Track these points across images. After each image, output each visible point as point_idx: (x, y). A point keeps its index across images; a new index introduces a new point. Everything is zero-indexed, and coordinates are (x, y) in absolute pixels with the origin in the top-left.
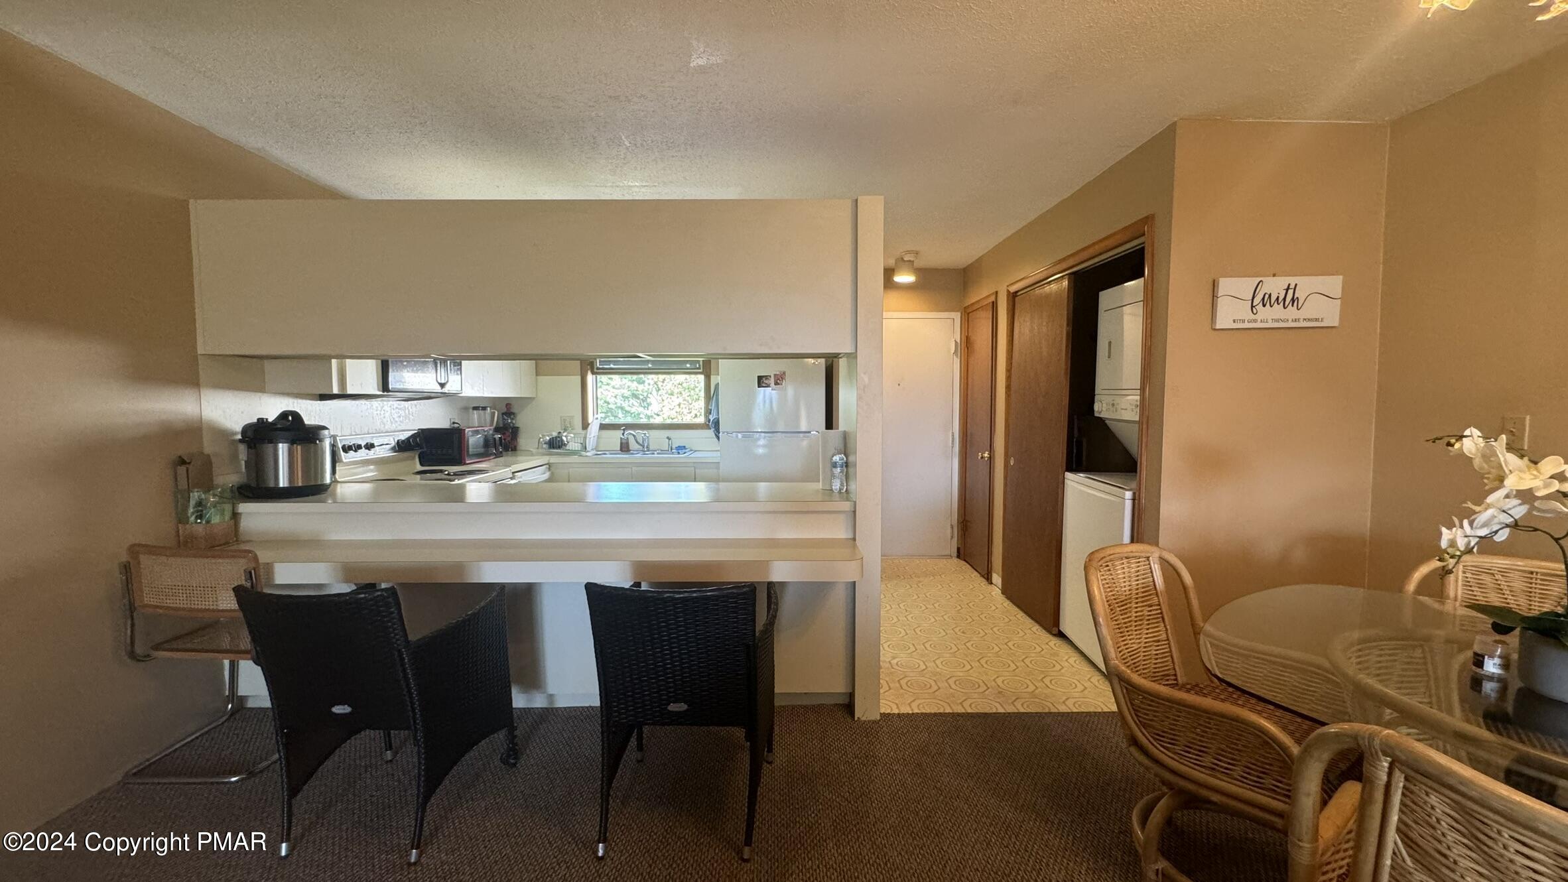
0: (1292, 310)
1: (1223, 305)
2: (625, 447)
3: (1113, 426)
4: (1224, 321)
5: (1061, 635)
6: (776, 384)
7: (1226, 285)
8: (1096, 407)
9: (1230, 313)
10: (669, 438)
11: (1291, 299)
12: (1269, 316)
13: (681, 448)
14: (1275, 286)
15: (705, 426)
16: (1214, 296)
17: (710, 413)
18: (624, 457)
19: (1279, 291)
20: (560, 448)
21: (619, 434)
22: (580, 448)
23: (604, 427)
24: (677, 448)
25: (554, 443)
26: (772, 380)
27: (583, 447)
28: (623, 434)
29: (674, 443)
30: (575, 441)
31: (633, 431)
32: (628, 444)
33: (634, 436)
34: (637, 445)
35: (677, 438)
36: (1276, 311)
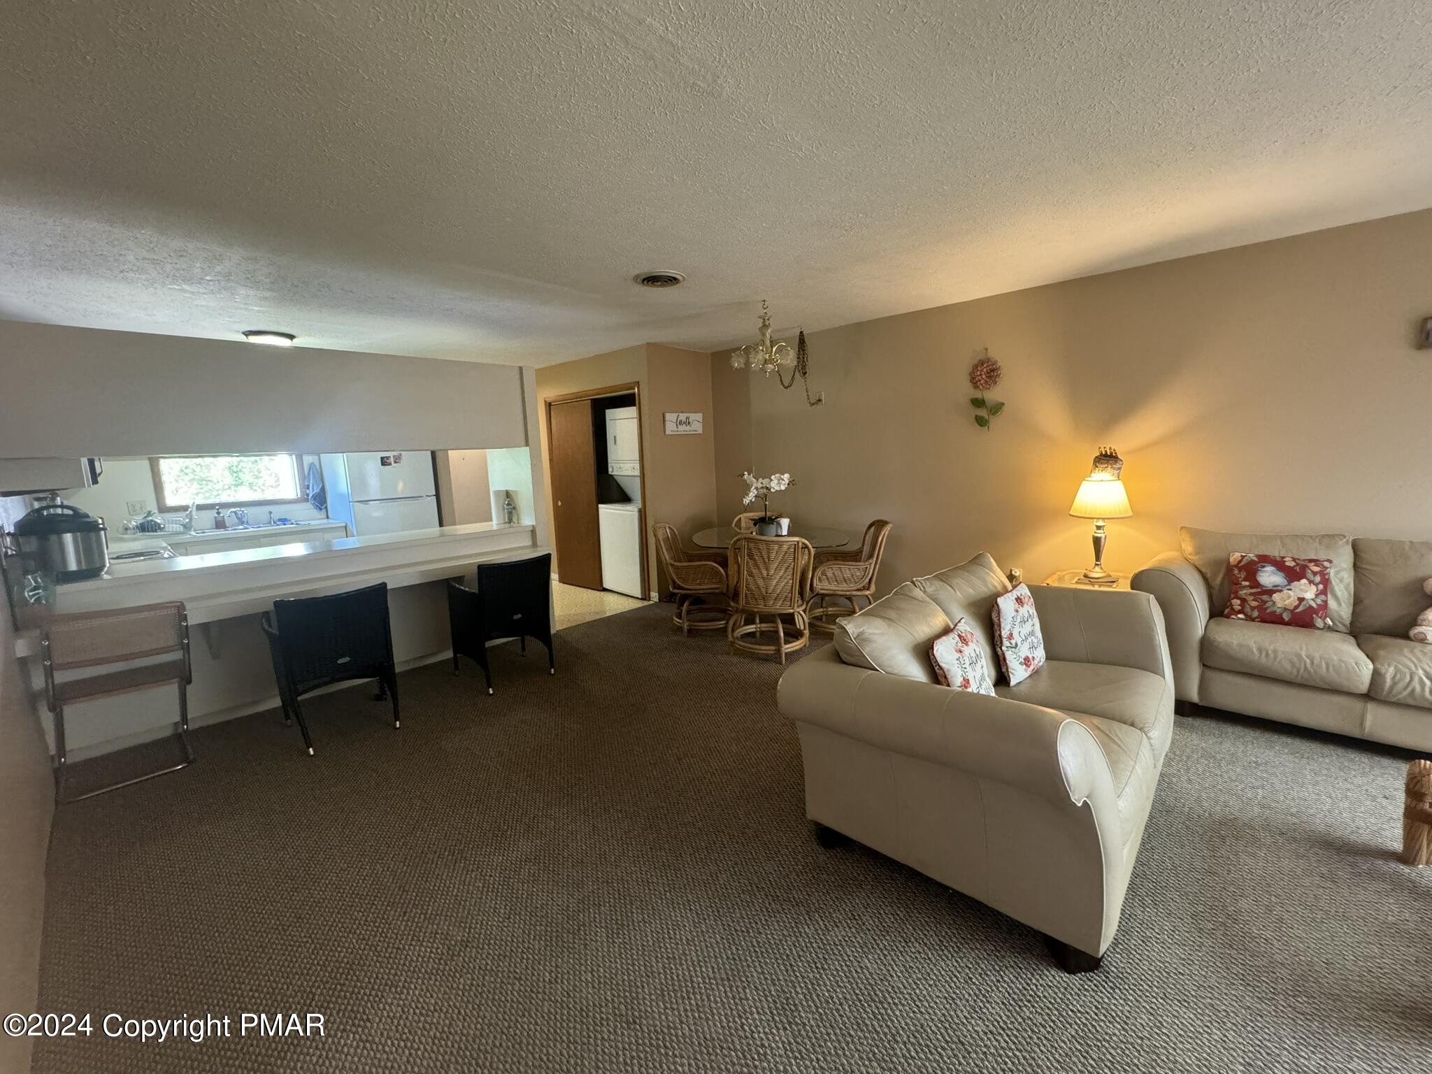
0: (688, 428)
1: (668, 424)
2: (220, 524)
3: (618, 479)
4: (668, 432)
6: (395, 462)
7: (667, 416)
8: (610, 469)
9: (671, 428)
10: (270, 513)
11: (688, 422)
13: (284, 521)
14: (683, 417)
15: (304, 498)
16: (664, 421)
17: (308, 488)
18: (221, 532)
19: (684, 419)
20: (156, 531)
21: (213, 513)
22: (182, 529)
23: (200, 508)
24: (280, 520)
25: (147, 527)
26: (392, 460)
27: (187, 527)
28: (218, 513)
29: (275, 517)
30: (171, 523)
31: (233, 510)
32: (224, 521)
33: (235, 512)
34: (237, 520)
35: (278, 512)
36: (682, 428)
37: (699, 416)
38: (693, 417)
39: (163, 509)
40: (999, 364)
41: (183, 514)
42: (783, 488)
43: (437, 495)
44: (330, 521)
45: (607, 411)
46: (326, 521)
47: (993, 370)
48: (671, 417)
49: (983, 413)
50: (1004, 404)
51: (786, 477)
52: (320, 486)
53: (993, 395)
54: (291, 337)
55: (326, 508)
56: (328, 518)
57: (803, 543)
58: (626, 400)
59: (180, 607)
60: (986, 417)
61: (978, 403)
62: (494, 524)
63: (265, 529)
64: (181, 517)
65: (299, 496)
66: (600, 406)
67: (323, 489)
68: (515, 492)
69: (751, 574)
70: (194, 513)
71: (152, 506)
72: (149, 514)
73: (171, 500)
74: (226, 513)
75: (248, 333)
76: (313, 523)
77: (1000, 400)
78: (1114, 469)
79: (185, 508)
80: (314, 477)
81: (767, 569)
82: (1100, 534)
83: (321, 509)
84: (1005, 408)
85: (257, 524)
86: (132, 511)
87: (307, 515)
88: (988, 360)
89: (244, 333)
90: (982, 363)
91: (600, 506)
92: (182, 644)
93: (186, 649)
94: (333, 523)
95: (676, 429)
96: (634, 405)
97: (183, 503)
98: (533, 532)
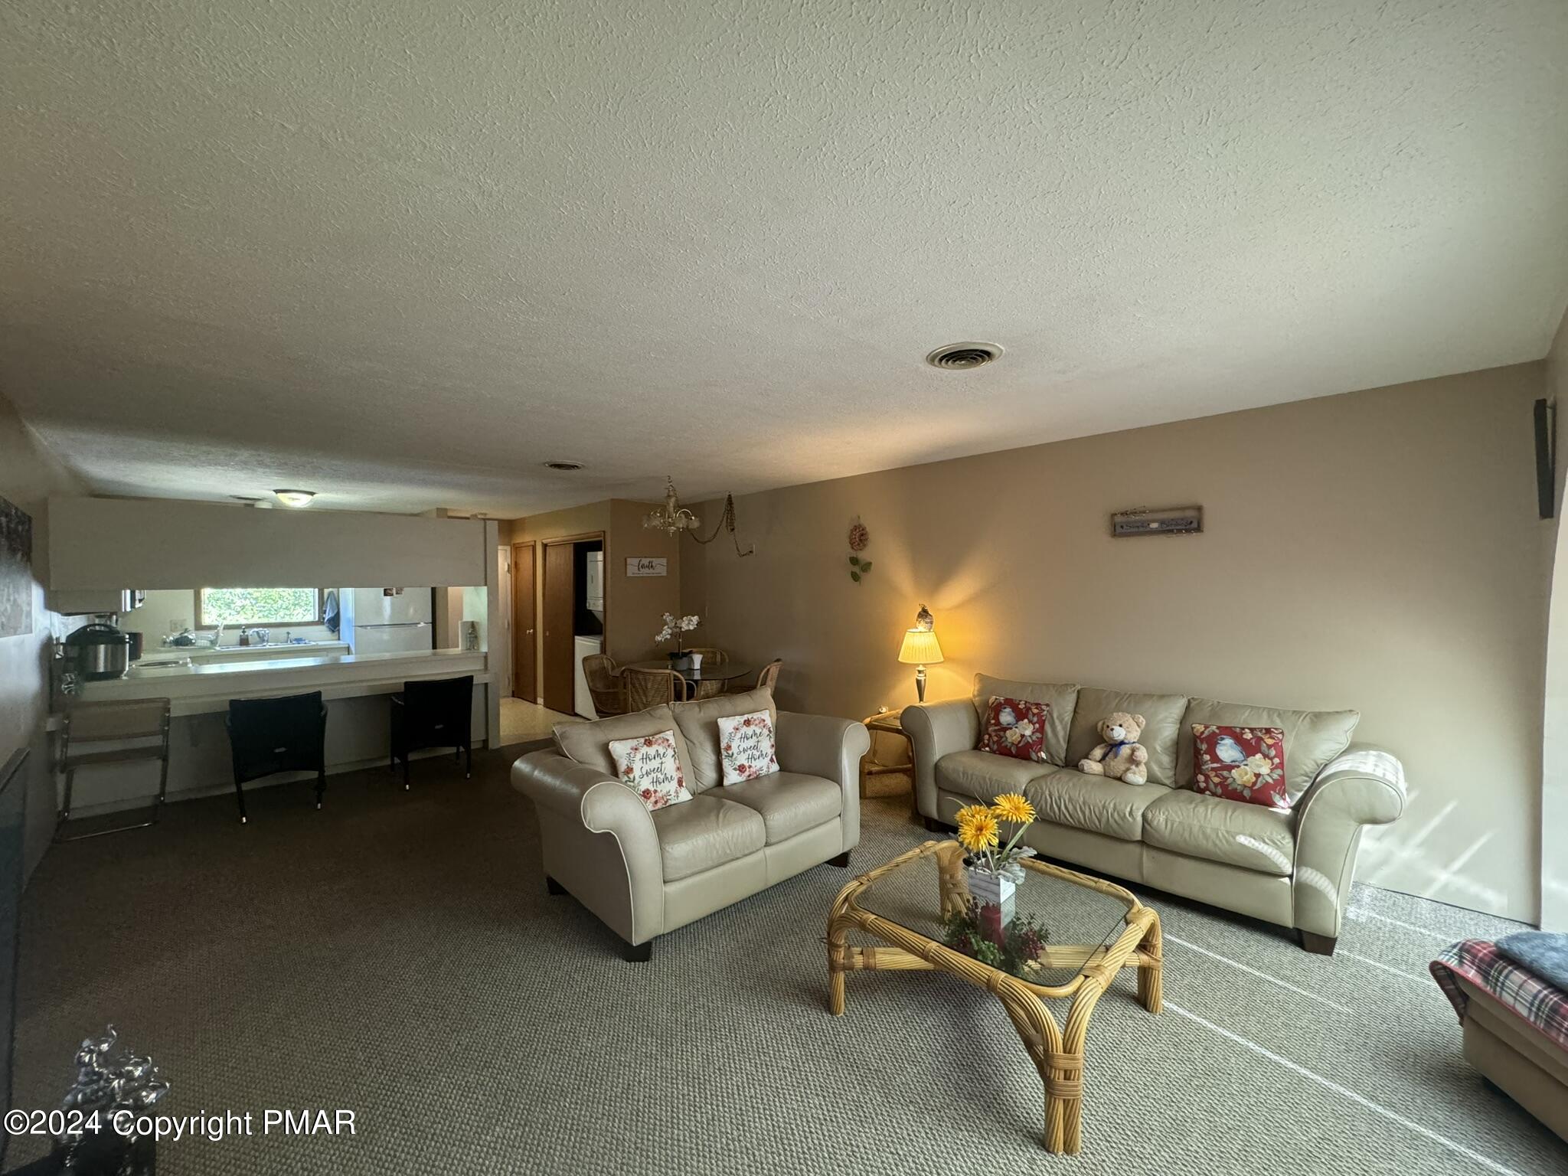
0: (651, 570)
1: (629, 567)
2: (244, 642)
3: (596, 613)
4: (629, 574)
5: (576, 715)
6: (397, 593)
7: (629, 560)
8: (586, 605)
9: (632, 571)
10: (288, 633)
11: (651, 566)
12: (645, 572)
13: (298, 640)
14: (645, 561)
15: (320, 622)
16: (626, 565)
17: (325, 612)
18: (244, 648)
19: (646, 563)
20: (187, 645)
21: (239, 632)
22: (209, 644)
23: (228, 627)
24: (296, 640)
25: (182, 642)
26: (394, 591)
27: (213, 643)
28: (244, 632)
29: (292, 636)
30: (201, 639)
31: (256, 630)
32: (247, 639)
33: (257, 632)
34: (258, 639)
35: (295, 632)
36: (646, 570)
37: (664, 561)
38: (655, 561)
39: (199, 627)
40: (867, 529)
41: (213, 632)
42: (692, 628)
43: (434, 623)
44: (341, 642)
45: (588, 553)
46: (336, 642)
47: (862, 535)
48: (633, 563)
49: (857, 569)
50: (871, 563)
51: (695, 619)
52: (336, 611)
53: (864, 555)
54: (312, 494)
55: (339, 631)
56: (339, 639)
57: (675, 676)
58: (597, 546)
59: (168, 701)
60: (858, 572)
61: (854, 561)
62: (458, 650)
63: (281, 646)
64: (211, 635)
65: (317, 619)
66: (582, 550)
67: (338, 614)
68: (477, 623)
69: (634, 700)
70: (221, 631)
71: (190, 624)
72: (186, 630)
73: (206, 620)
74: (250, 632)
75: (277, 491)
76: (320, 643)
77: (869, 560)
78: (927, 623)
79: (215, 627)
80: (331, 604)
81: (646, 697)
82: (921, 677)
83: (333, 631)
84: (872, 567)
85: (277, 641)
86: (174, 626)
87: (320, 636)
88: (860, 525)
89: (275, 491)
90: (855, 528)
91: (576, 637)
92: (164, 730)
93: (166, 734)
94: (342, 643)
95: (637, 571)
96: (601, 550)
97: (215, 623)
98: (486, 658)
